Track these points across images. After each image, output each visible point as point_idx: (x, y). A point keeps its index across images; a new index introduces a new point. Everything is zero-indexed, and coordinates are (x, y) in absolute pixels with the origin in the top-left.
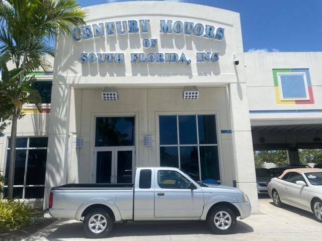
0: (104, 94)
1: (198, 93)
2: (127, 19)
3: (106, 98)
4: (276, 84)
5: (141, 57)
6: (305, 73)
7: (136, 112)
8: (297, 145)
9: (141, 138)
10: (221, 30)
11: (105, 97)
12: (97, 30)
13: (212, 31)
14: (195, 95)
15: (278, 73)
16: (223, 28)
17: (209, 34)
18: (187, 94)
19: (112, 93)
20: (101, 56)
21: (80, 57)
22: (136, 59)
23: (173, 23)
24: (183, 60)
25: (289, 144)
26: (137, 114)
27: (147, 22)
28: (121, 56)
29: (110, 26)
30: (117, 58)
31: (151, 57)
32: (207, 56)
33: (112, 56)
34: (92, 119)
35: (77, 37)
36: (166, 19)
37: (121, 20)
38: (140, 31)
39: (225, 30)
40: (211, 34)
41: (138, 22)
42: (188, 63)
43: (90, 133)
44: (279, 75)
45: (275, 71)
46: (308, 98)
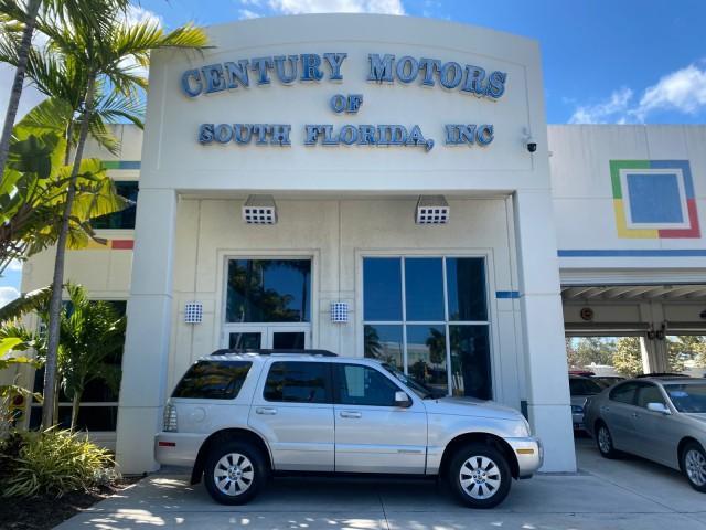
0: (248, 211)
1: (448, 212)
2: (299, 51)
3: (252, 220)
4: (617, 194)
5: (327, 133)
6: (680, 170)
7: (312, 250)
8: (663, 326)
9: (325, 306)
10: (501, 77)
11: (248, 218)
13: (479, 78)
14: (440, 215)
15: (621, 171)
16: (503, 72)
17: (474, 85)
19: (265, 209)
20: (243, 128)
21: (199, 132)
22: (317, 135)
23: (397, 60)
24: (416, 140)
25: (647, 324)
26: (316, 254)
27: (338, 59)
28: (286, 129)
29: (262, 66)
30: (277, 135)
31: (349, 131)
32: (467, 133)
33: (266, 130)
34: (221, 263)
35: (193, 88)
36: (382, 51)
37: (286, 52)
38: (326, 76)
39: (508, 78)
40: (478, 84)
41: (322, 59)
42: (427, 146)
43: (215, 292)
44: (623, 173)
45: (615, 166)
46: (687, 225)
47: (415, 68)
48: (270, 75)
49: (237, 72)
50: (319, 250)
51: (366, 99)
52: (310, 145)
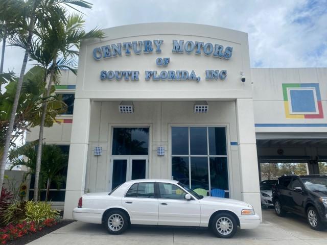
0: (121, 107)
1: (208, 107)
2: (142, 39)
3: (123, 111)
4: (286, 99)
5: (155, 74)
6: (314, 88)
8: (317, 158)
9: (155, 148)
10: (230, 49)
11: (121, 110)
12: (115, 50)
13: (221, 50)
14: (204, 109)
15: (287, 88)
16: (231, 47)
17: (218, 53)
19: (128, 106)
20: (119, 73)
21: (100, 74)
22: (150, 76)
23: (185, 43)
24: (193, 77)
25: (309, 157)
26: (151, 125)
27: (161, 42)
28: (137, 73)
29: (127, 46)
30: (133, 75)
31: (164, 74)
32: (215, 74)
33: (128, 74)
34: (110, 129)
35: (98, 56)
36: (178, 39)
37: (137, 40)
38: (155, 50)
39: (233, 50)
40: (220, 52)
41: (153, 43)
42: (197, 80)
43: (107, 142)
44: (288, 90)
45: (285, 86)
46: (317, 113)
47: (193, 47)
48: (131, 51)
49: (117, 49)
50: (152, 123)
51: (171, 60)
52: (148, 79)
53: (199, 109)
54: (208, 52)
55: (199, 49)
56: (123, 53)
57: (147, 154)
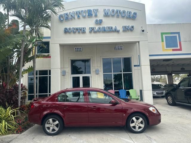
0: (76, 48)
1: (123, 47)
2: (87, 9)
3: (77, 50)
4: (163, 41)
5: (94, 29)
6: (178, 35)
8: (172, 72)
9: (94, 70)
12: (71, 15)
13: (130, 14)
14: (121, 48)
15: (164, 35)
16: (136, 12)
17: (129, 15)
18: (117, 47)
19: (80, 48)
20: (74, 29)
21: (64, 30)
22: (92, 30)
23: (110, 10)
24: (115, 30)
25: (168, 71)
26: (91, 58)
27: (97, 10)
28: (85, 29)
29: (78, 13)
30: (82, 30)
31: (100, 29)
32: (128, 28)
33: (80, 29)
34: (69, 61)
35: (62, 19)
36: (107, 8)
37: (83, 9)
38: (94, 15)
39: (137, 14)
40: (130, 15)
41: (92, 11)
42: (118, 32)
43: (68, 68)
44: (164, 36)
45: (162, 34)
46: (179, 48)
47: (115, 12)
48: (81, 16)
51: (103, 20)
52: (90, 32)
53: (118, 48)
54: (123, 15)
55: (118, 14)
56: (76, 17)
57: (90, 73)
